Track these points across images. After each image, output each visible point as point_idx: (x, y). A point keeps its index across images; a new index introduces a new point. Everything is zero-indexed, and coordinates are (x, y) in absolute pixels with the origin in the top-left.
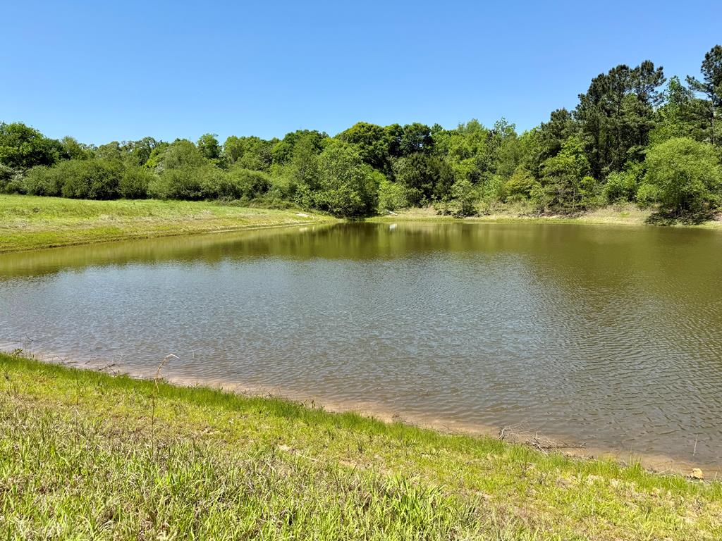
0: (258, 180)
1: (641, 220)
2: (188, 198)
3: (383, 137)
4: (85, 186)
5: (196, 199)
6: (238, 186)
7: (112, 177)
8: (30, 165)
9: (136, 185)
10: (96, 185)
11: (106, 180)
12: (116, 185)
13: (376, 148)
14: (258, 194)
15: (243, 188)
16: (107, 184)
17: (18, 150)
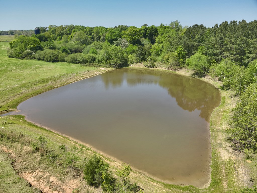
0: (93, 57)
1: (190, 74)
2: (75, 63)
3: (138, 34)
4: (50, 58)
5: (76, 63)
6: (87, 59)
7: (57, 56)
8: (37, 50)
9: (62, 58)
10: (52, 58)
11: (55, 57)
12: (57, 58)
13: (135, 38)
14: (92, 62)
15: (88, 60)
16: (55, 58)
17: (33, 46)
